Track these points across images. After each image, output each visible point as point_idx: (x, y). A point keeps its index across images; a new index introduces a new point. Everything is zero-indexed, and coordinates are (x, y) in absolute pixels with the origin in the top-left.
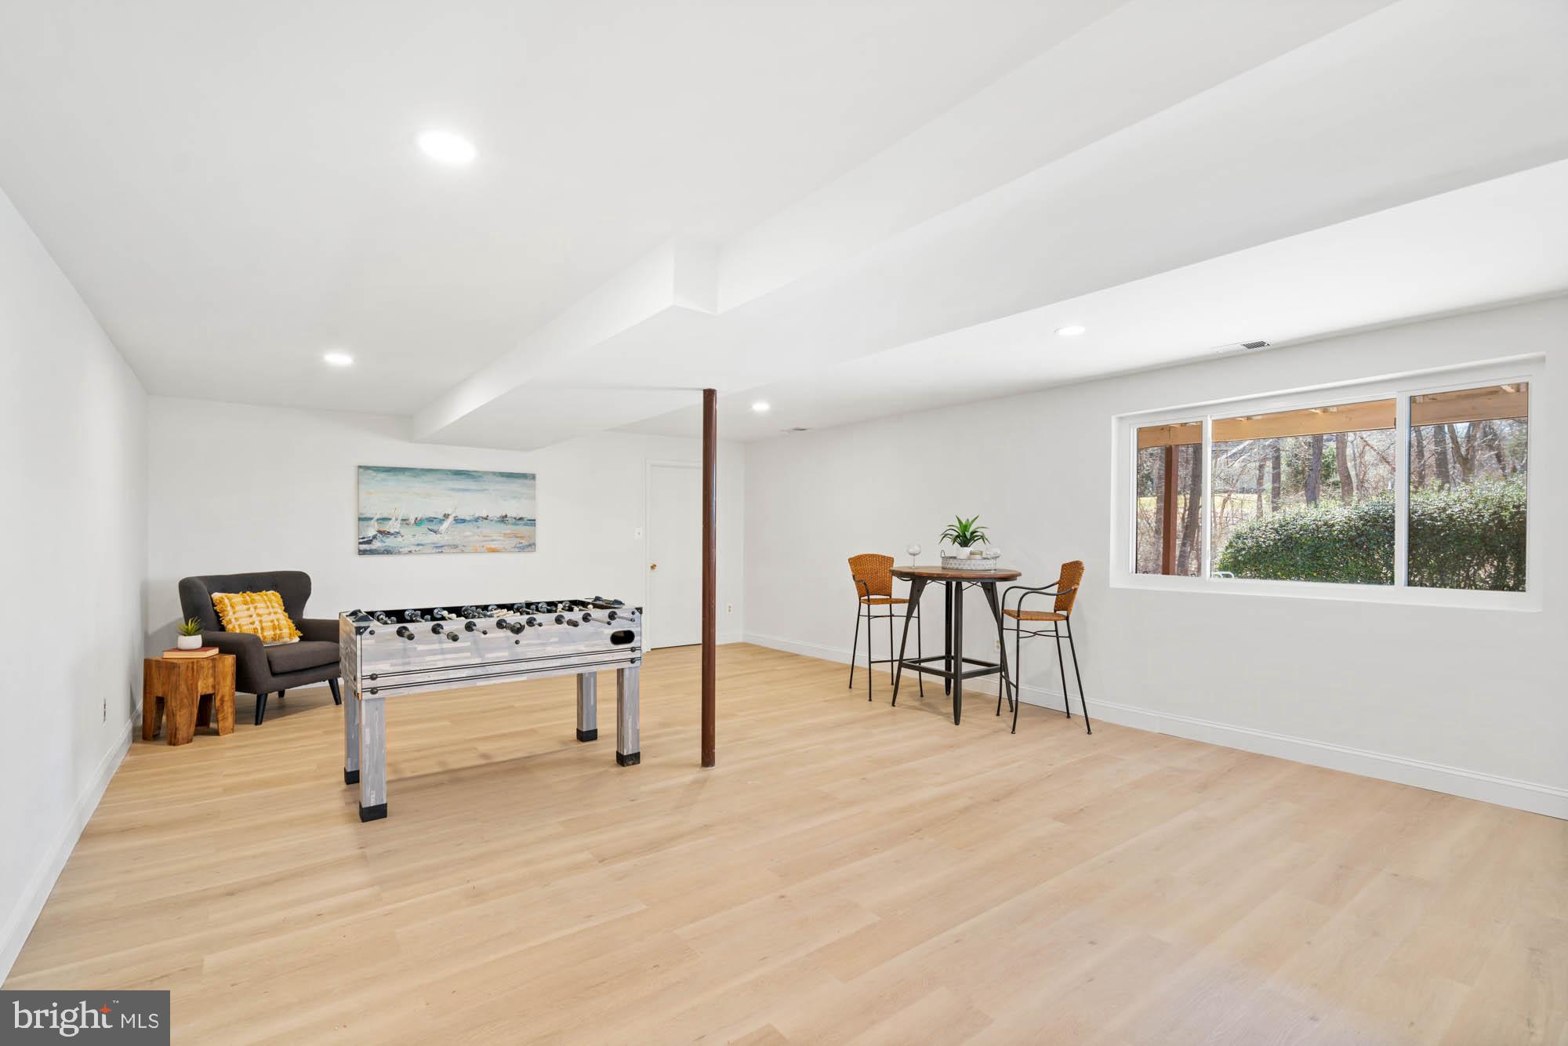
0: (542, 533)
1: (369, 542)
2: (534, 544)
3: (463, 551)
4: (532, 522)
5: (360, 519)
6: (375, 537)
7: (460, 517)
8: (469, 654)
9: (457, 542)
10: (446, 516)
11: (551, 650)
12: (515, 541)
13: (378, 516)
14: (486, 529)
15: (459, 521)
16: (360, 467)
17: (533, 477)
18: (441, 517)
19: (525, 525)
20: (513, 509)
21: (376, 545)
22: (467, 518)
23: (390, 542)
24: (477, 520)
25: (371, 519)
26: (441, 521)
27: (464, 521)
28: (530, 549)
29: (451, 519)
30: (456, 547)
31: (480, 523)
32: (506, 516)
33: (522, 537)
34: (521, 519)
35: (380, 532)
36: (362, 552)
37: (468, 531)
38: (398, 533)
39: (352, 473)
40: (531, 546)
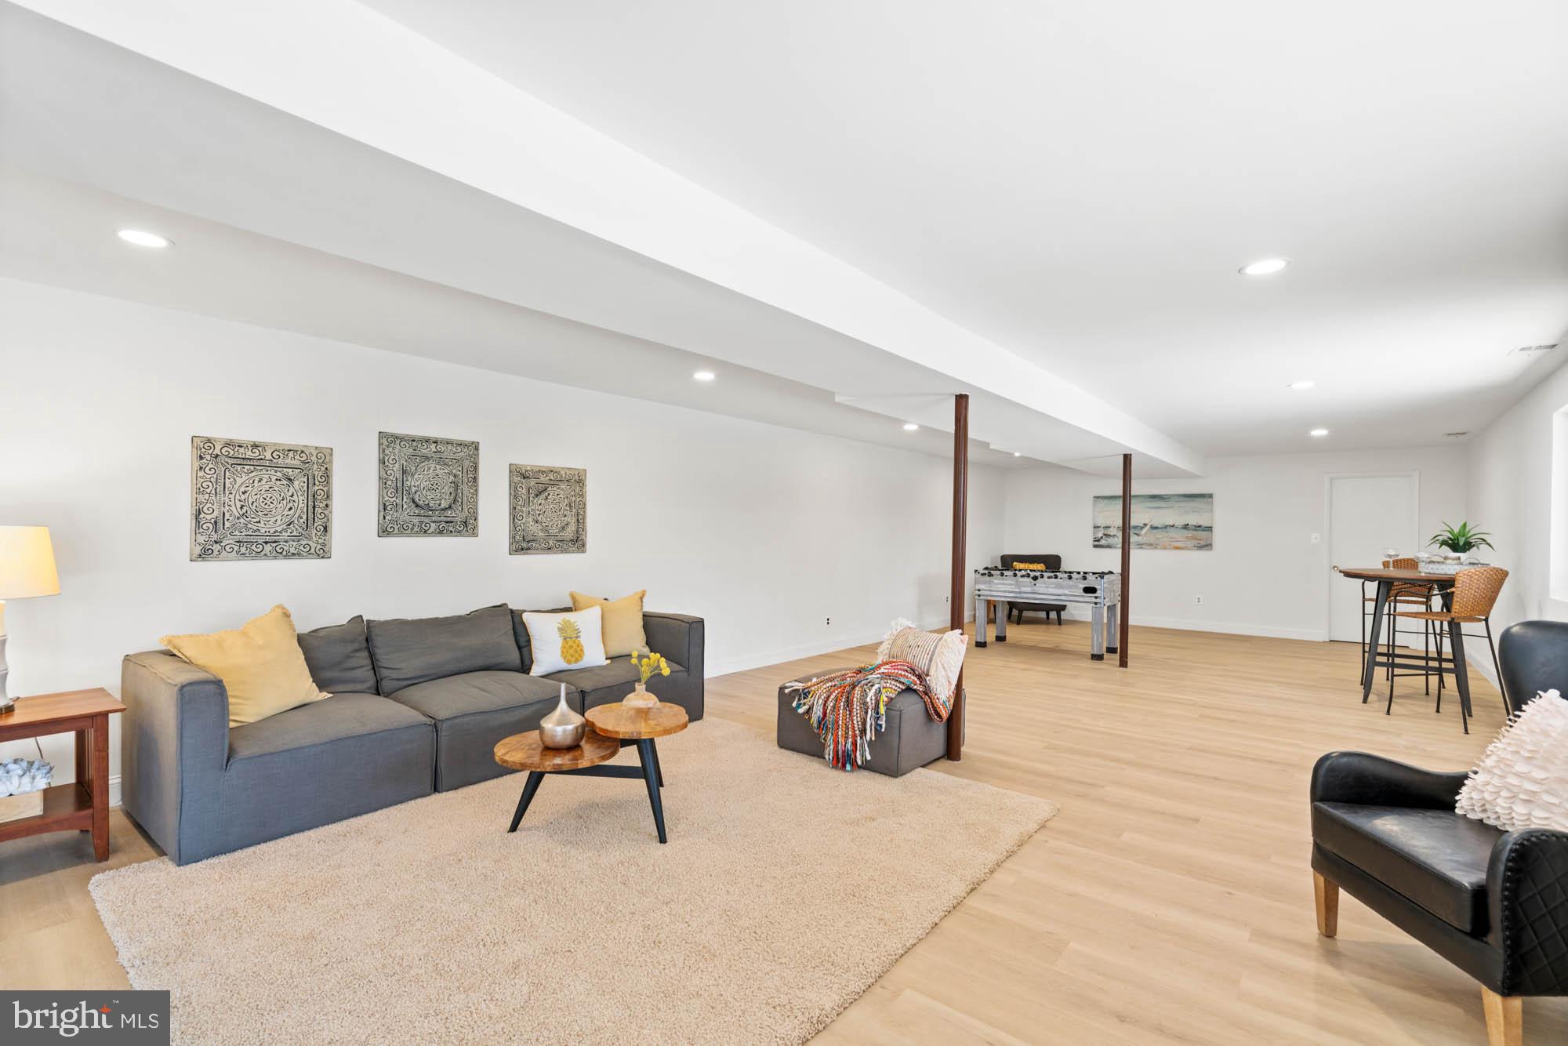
0: (1217, 537)
1: (1098, 541)
2: (1211, 545)
3: (1156, 548)
4: (1210, 529)
5: (1095, 527)
6: (1102, 537)
7: (1155, 525)
8: (1013, 587)
9: (1152, 542)
10: (1145, 525)
11: (1051, 591)
12: (1195, 542)
13: (1105, 525)
14: (1173, 533)
15: (1153, 528)
16: (1095, 497)
17: (1211, 496)
18: (1141, 525)
19: (1203, 530)
20: (1193, 520)
21: (1103, 542)
22: (1160, 526)
23: (1110, 541)
24: (1166, 527)
25: (1100, 527)
26: (1142, 528)
27: (1157, 528)
28: (1206, 548)
29: (1148, 527)
30: (1151, 545)
31: (1168, 529)
32: (1188, 525)
33: (1200, 539)
34: (1200, 526)
35: (1105, 535)
36: (1095, 546)
37: (1159, 534)
38: (1115, 535)
39: (1092, 498)
40: (1208, 546)
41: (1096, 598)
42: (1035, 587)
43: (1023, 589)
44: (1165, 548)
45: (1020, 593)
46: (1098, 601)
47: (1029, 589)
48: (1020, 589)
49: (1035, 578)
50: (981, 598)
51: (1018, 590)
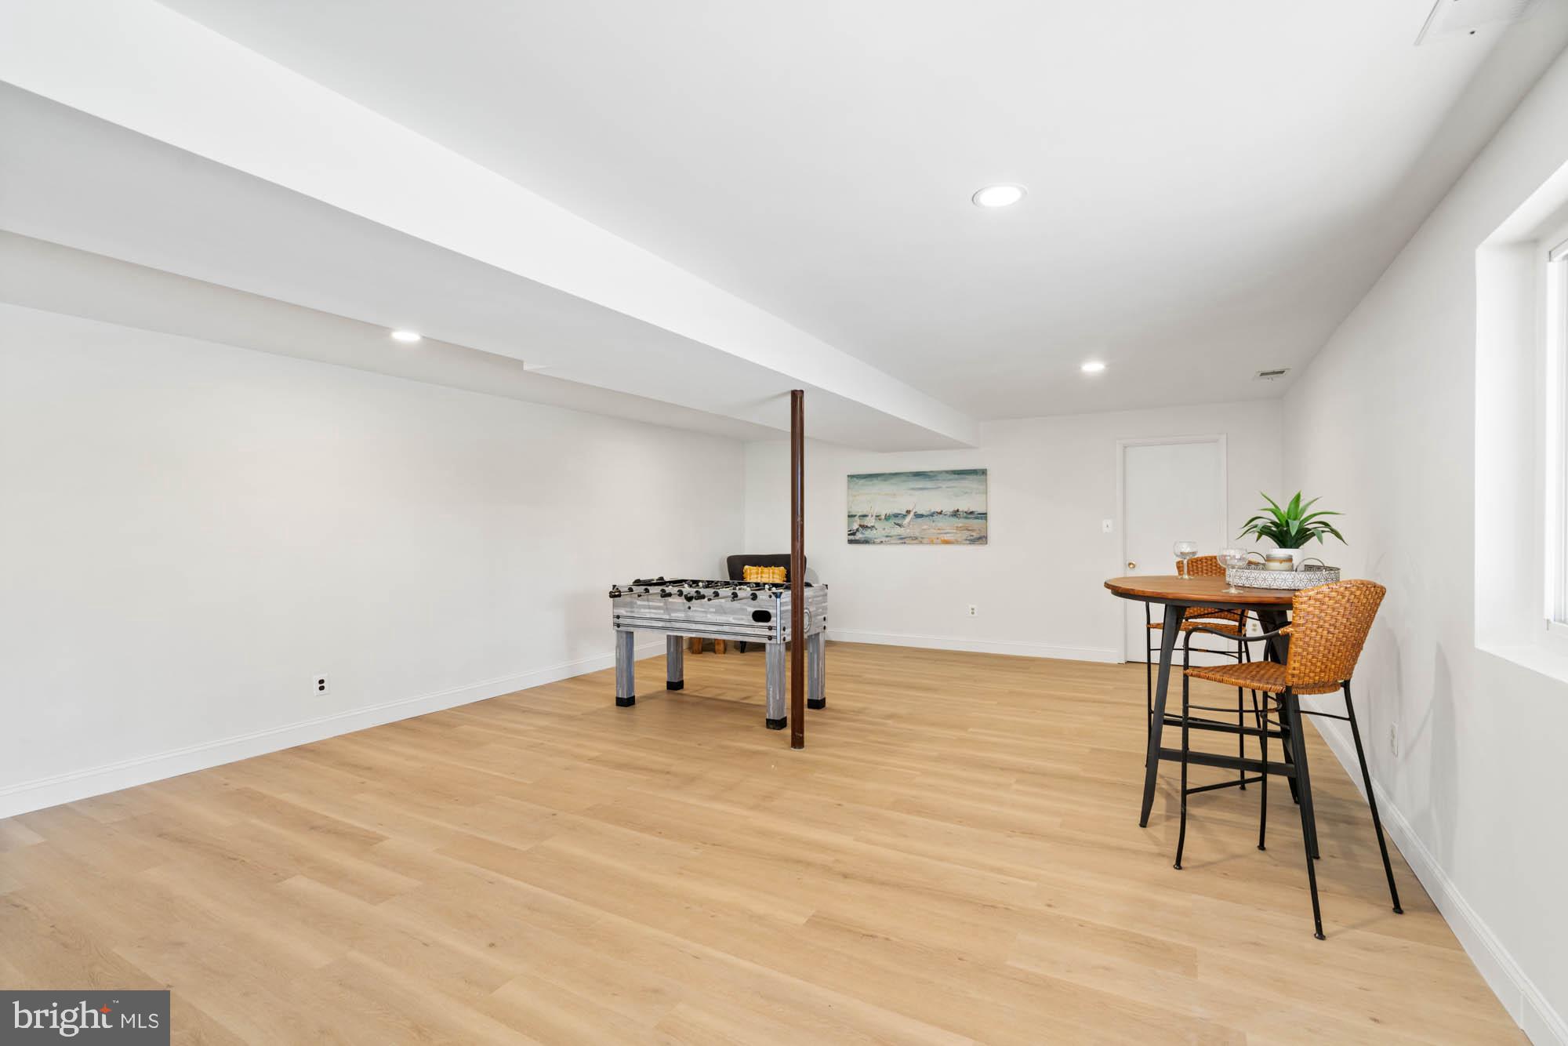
0: (994, 527)
1: (854, 534)
2: (986, 538)
3: (921, 543)
4: (983, 516)
5: (849, 516)
6: (857, 530)
7: (919, 513)
8: (662, 611)
9: (917, 534)
10: (908, 512)
12: (966, 534)
13: (860, 514)
14: (943, 523)
15: (918, 516)
16: (848, 476)
17: (984, 472)
18: (904, 513)
19: (976, 518)
20: (964, 505)
21: (859, 536)
22: (925, 513)
23: (868, 534)
24: (932, 515)
25: (855, 516)
26: (904, 516)
27: (922, 516)
28: (980, 541)
29: (912, 514)
30: (916, 538)
31: (935, 517)
32: (958, 511)
33: (973, 530)
34: (972, 513)
35: (860, 526)
36: (851, 542)
37: (925, 524)
38: (873, 527)
39: (846, 479)
40: (982, 539)
41: (770, 628)
42: (690, 613)
43: (674, 615)
44: (931, 542)
45: (670, 621)
46: (772, 633)
47: (681, 615)
48: (669, 615)
49: (689, 599)
50: (621, 629)
51: (667, 617)
